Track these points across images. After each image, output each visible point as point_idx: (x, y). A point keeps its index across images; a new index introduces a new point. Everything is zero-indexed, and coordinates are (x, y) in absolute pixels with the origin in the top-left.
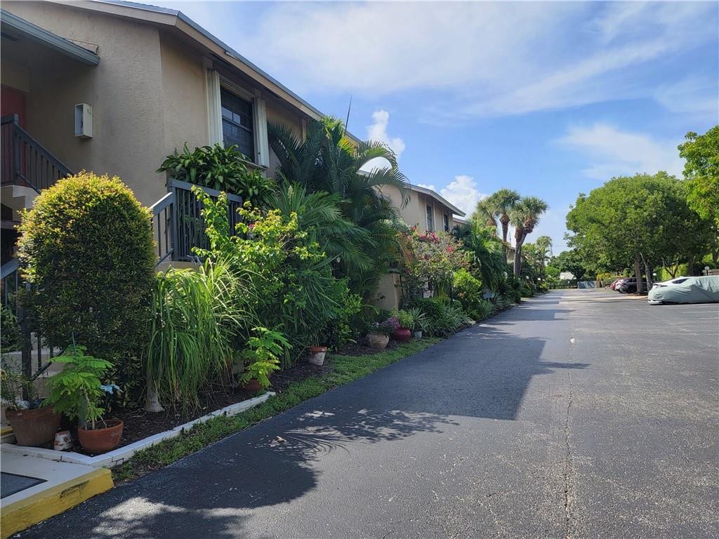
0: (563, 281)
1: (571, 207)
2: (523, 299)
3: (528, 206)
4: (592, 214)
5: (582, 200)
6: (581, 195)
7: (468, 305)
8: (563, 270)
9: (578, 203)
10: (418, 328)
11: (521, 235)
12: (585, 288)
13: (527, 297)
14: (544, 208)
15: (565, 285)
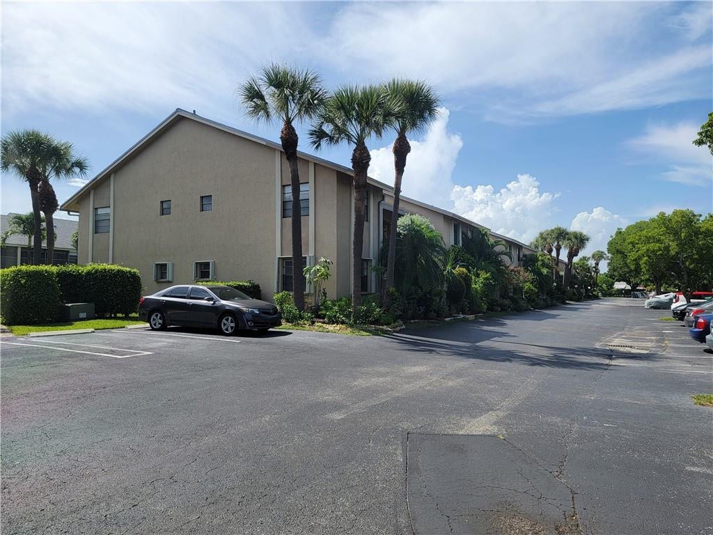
0: (618, 290)
1: (612, 237)
2: (567, 301)
3: (576, 238)
4: (619, 248)
5: (619, 233)
6: (619, 229)
7: (530, 300)
8: (619, 280)
9: (617, 234)
10: (509, 307)
11: (572, 255)
12: (638, 297)
13: (573, 301)
14: (587, 240)
15: (621, 293)
